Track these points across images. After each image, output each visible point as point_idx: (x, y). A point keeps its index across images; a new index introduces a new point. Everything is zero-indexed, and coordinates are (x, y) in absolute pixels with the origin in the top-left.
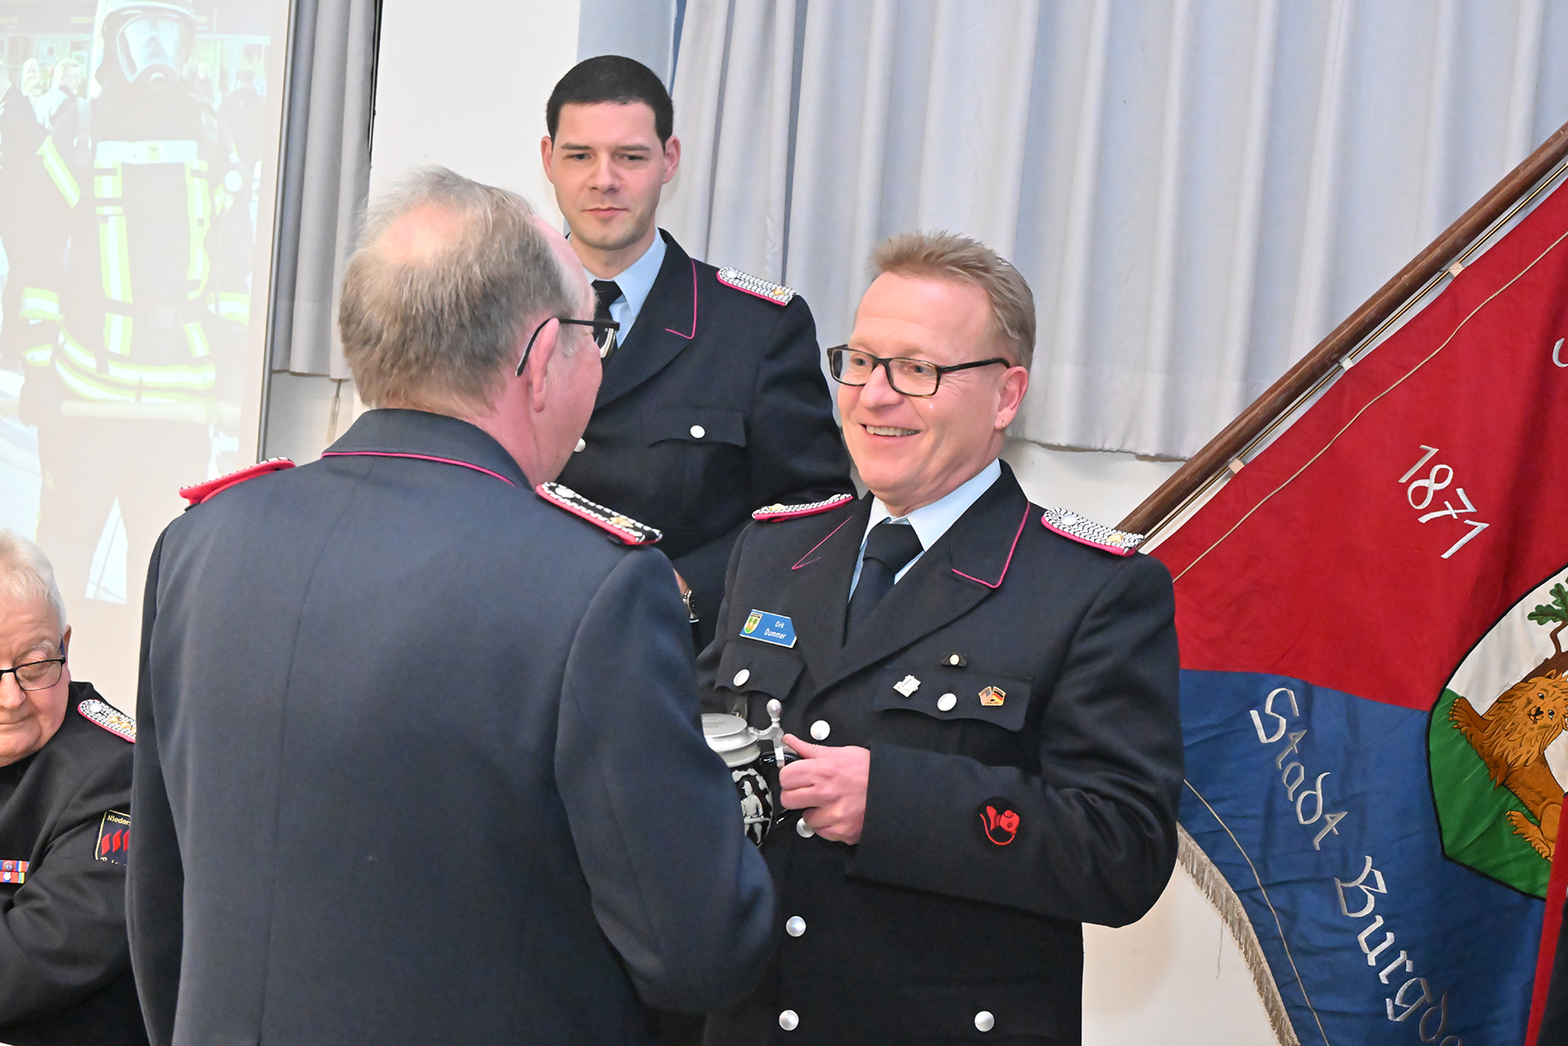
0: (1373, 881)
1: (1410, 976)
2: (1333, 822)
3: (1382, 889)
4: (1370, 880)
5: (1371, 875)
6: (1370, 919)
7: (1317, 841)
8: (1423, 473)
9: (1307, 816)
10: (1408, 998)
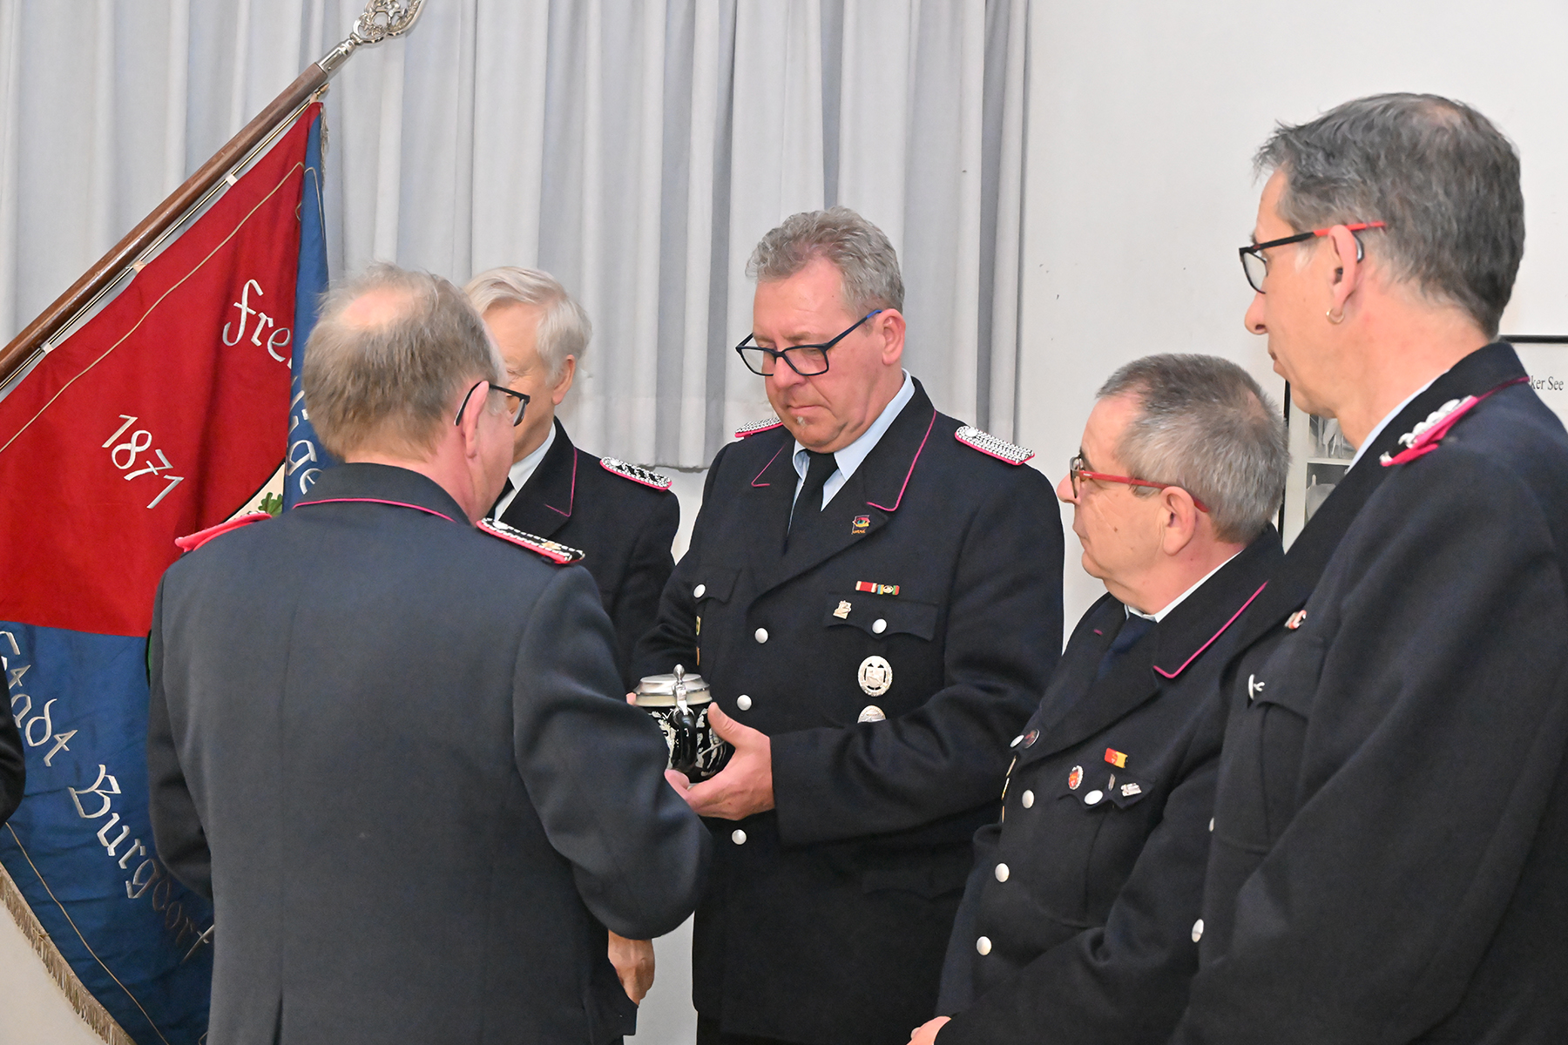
0: (107, 784)
1: (144, 858)
2: (63, 741)
3: (117, 790)
5: (106, 780)
6: (108, 817)
7: (48, 759)
8: (125, 438)
9: (36, 739)
10: (144, 878)
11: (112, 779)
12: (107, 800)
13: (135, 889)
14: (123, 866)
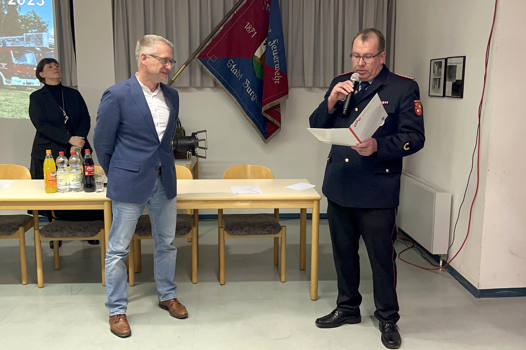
0: (247, 82)
1: (254, 94)
2: (241, 77)
3: (249, 83)
4: (248, 82)
5: (247, 81)
6: (248, 87)
7: (239, 80)
8: (248, 26)
9: (238, 76)
10: (254, 97)
11: (248, 81)
12: (248, 85)
13: (253, 99)
14: (251, 95)
